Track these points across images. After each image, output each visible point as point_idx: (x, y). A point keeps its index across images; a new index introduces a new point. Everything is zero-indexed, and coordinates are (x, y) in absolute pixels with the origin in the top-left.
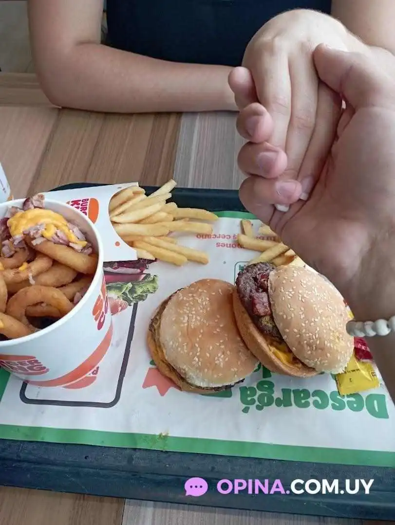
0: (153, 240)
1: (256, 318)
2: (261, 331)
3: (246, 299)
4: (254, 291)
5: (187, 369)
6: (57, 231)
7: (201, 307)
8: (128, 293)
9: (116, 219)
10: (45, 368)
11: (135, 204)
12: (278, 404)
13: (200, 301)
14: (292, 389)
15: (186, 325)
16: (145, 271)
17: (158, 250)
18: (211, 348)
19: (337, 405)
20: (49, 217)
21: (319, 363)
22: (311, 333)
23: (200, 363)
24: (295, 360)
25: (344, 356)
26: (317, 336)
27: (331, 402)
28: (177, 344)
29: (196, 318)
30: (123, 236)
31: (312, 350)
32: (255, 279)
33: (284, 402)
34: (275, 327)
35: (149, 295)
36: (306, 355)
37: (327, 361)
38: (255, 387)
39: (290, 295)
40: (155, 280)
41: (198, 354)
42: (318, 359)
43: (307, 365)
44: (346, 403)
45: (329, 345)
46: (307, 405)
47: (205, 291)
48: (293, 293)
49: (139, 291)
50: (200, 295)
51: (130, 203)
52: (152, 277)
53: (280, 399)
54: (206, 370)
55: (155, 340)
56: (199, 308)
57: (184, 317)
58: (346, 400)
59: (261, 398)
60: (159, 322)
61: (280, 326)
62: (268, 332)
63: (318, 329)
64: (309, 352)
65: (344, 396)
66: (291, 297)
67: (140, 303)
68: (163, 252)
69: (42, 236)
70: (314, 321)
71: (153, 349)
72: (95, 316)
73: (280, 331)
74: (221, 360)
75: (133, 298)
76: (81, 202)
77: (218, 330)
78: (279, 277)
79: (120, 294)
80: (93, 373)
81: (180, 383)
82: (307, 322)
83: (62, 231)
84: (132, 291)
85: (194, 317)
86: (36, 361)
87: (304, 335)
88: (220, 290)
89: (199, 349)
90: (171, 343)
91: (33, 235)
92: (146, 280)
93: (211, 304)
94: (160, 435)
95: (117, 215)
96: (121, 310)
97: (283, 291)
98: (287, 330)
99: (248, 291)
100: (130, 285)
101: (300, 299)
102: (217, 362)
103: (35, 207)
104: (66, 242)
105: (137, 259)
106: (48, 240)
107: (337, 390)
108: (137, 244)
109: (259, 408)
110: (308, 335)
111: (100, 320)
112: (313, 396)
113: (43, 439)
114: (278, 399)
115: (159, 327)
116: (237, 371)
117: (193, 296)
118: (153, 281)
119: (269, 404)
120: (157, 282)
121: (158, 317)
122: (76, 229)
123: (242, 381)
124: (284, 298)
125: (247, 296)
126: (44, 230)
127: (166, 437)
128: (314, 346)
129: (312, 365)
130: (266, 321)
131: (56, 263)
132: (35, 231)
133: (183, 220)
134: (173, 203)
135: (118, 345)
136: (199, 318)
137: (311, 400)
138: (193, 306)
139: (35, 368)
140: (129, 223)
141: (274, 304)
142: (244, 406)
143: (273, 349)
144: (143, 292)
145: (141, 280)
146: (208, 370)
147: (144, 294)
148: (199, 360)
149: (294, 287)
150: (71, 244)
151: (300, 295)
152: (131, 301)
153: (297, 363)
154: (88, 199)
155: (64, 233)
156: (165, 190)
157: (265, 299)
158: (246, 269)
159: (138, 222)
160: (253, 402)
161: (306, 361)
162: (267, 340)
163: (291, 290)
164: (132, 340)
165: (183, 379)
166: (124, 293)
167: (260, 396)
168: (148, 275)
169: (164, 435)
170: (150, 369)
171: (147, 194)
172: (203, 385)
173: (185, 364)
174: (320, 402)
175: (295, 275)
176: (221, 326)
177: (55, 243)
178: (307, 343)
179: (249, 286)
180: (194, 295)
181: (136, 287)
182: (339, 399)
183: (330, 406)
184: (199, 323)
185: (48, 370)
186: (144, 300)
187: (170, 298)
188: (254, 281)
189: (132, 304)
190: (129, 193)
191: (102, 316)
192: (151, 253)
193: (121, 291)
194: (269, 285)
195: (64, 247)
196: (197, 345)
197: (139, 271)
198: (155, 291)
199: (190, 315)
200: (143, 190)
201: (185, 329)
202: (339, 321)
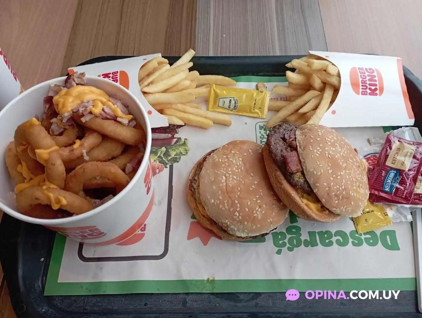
0: (180, 106)
1: (288, 176)
2: (294, 186)
3: (278, 158)
4: (284, 151)
5: (229, 223)
6: (104, 107)
7: (236, 167)
8: (163, 157)
9: (146, 90)
10: (103, 233)
11: (162, 74)
12: (306, 246)
13: (234, 162)
14: (317, 231)
15: (225, 184)
16: (176, 136)
17: (186, 116)
18: (249, 203)
19: (357, 242)
20: (92, 92)
21: (344, 210)
22: (339, 186)
23: (240, 217)
24: (323, 208)
25: (364, 202)
26: (343, 187)
27: (351, 240)
28: (218, 202)
29: (233, 178)
30: (153, 105)
31: (338, 199)
32: (284, 139)
33: (311, 243)
34: (306, 181)
35: (182, 157)
36: (334, 204)
37: (350, 208)
38: (285, 231)
39: (318, 152)
40: (186, 142)
41: (238, 209)
42: (344, 207)
43: (334, 212)
44: (363, 239)
45: (353, 194)
46: (331, 244)
47: (237, 152)
48: (320, 150)
49: (173, 154)
50: (234, 155)
51: (157, 74)
52: (183, 140)
53: (307, 240)
54: (246, 223)
55: (195, 199)
56: (234, 169)
57: (222, 178)
58: (363, 237)
59: (290, 240)
60: (198, 182)
61: (311, 181)
62: (300, 187)
63: (344, 182)
64: (337, 202)
65: (361, 234)
66: (319, 154)
67: (175, 165)
68: (191, 117)
69: (91, 113)
70: (340, 174)
71: (193, 205)
72: (145, 184)
73: (311, 185)
74: (258, 212)
75: (168, 161)
76: (111, 75)
77: (253, 187)
78: (305, 136)
79: (156, 157)
80: (141, 230)
81: (221, 234)
82: (334, 176)
83: (108, 106)
84: (167, 154)
85: (231, 176)
86: (97, 229)
87: (332, 188)
88: (250, 151)
89: (238, 205)
90: (213, 201)
91: (82, 113)
92: (178, 144)
93: (245, 164)
94: (208, 280)
95: (146, 86)
96: (159, 172)
97: (311, 149)
98: (318, 185)
99: (279, 151)
100: (164, 149)
101: (327, 155)
102: (255, 215)
103: (77, 84)
104: (114, 117)
105: (168, 126)
106: (96, 117)
107: (355, 229)
108: (167, 111)
109: (290, 249)
110: (335, 187)
111: (148, 186)
112: (335, 236)
113: (105, 291)
114: (306, 241)
115: (199, 186)
116: (272, 221)
117: (227, 158)
118: (184, 144)
119: (298, 245)
120: (188, 145)
121: (196, 178)
122: (119, 104)
123: (276, 229)
124: (313, 156)
125: (279, 155)
126: (92, 107)
127: (213, 281)
128: (341, 197)
129: (338, 212)
130: (298, 178)
131: (105, 137)
132: (83, 109)
133: (205, 86)
134: (196, 71)
135: (160, 203)
136: (235, 177)
137: (334, 239)
138: (229, 166)
139: (94, 234)
140: (158, 92)
141: (304, 162)
142: (277, 249)
143: (305, 201)
144: (176, 155)
145: (173, 143)
146: (248, 223)
147: (178, 157)
148: (239, 215)
149: (321, 145)
150: (118, 119)
151: (327, 152)
152: (167, 164)
153: (324, 211)
154: (117, 72)
155: (111, 109)
156: (186, 60)
157: (295, 158)
158: (273, 130)
159: (165, 91)
160: (284, 245)
161: (333, 210)
162: (298, 194)
163: (318, 148)
164: (172, 198)
165: (225, 231)
166: (159, 157)
167: (290, 238)
168: (179, 139)
169: (211, 279)
170: (192, 223)
171: (171, 64)
172: (243, 235)
173: (227, 219)
174: (342, 240)
175: (320, 134)
176: (256, 182)
177: (103, 119)
178: (335, 194)
179: (279, 147)
180: (229, 157)
181: (169, 150)
182: (357, 236)
183: (350, 243)
184: (235, 182)
185: (105, 234)
186: (178, 162)
187: (205, 159)
188: (283, 142)
189: (168, 166)
190: (154, 64)
191: (150, 183)
192: (181, 119)
193: (157, 155)
194: (298, 144)
195: (113, 121)
196: (236, 202)
197: (170, 135)
198: (187, 153)
199: (227, 175)
200: (166, 61)
201: (224, 188)
202: (358, 172)
